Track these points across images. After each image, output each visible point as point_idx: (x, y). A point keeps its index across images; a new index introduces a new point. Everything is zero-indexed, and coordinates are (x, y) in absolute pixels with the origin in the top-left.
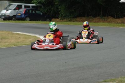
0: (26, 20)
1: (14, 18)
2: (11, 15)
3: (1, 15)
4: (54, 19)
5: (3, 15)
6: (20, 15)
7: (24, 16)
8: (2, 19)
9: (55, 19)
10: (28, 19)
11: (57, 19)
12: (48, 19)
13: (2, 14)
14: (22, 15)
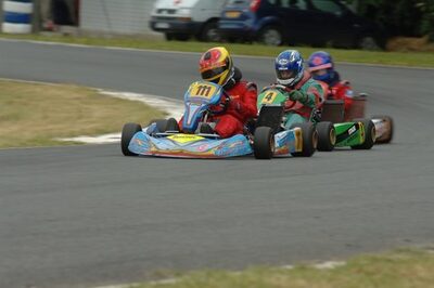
0: (265, 44)
1: (211, 33)
2: (201, 17)
3: (154, 14)
4: (400, 40)
5: (165, 14)
6: (235, 15)
7: (256, 23)
8: (161, 35)
9: (407, 39)
10: (273, 36)
11: (415, 42)
12: (369, 39)
13: (160, 11)
14: (244, 17)
